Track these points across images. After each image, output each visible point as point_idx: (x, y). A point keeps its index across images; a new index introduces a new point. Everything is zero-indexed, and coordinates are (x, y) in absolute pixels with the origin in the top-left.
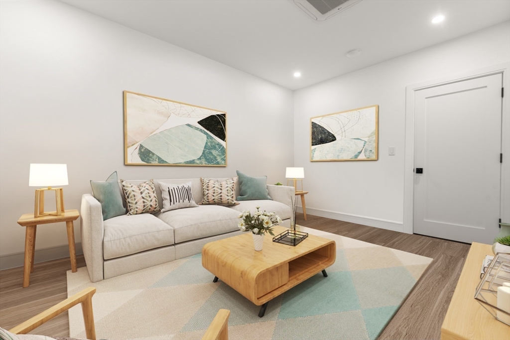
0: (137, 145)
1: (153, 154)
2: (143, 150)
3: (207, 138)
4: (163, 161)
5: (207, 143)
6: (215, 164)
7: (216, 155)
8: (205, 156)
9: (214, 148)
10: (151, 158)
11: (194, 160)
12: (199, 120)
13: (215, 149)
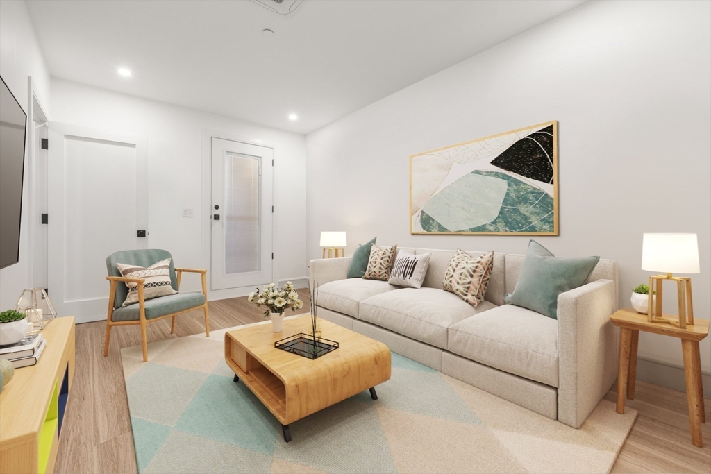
0: (419, 212)
1: (433, 220)
2: (424, 217)
3: (509, 185)
4: (443, 228)
5: (507, 194)
6: (526, 231)
7: (527, 214)
8: (503, 218)
9: (524, 200)
10: (431, 225)
11: (484, 226)
12: (493, 159)
13: (526, 203)
